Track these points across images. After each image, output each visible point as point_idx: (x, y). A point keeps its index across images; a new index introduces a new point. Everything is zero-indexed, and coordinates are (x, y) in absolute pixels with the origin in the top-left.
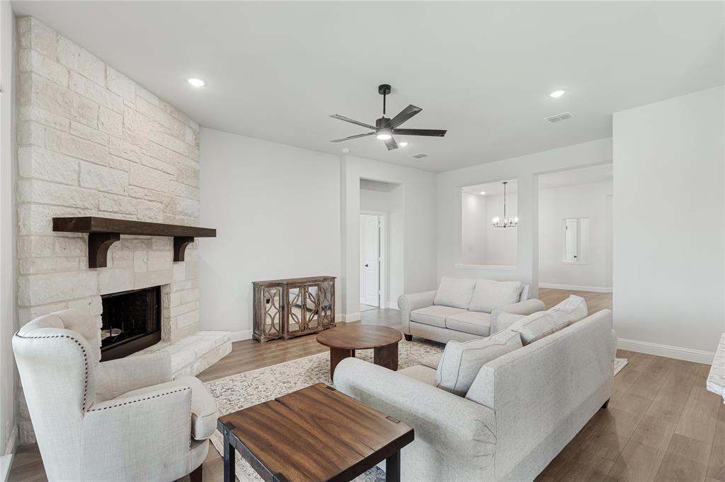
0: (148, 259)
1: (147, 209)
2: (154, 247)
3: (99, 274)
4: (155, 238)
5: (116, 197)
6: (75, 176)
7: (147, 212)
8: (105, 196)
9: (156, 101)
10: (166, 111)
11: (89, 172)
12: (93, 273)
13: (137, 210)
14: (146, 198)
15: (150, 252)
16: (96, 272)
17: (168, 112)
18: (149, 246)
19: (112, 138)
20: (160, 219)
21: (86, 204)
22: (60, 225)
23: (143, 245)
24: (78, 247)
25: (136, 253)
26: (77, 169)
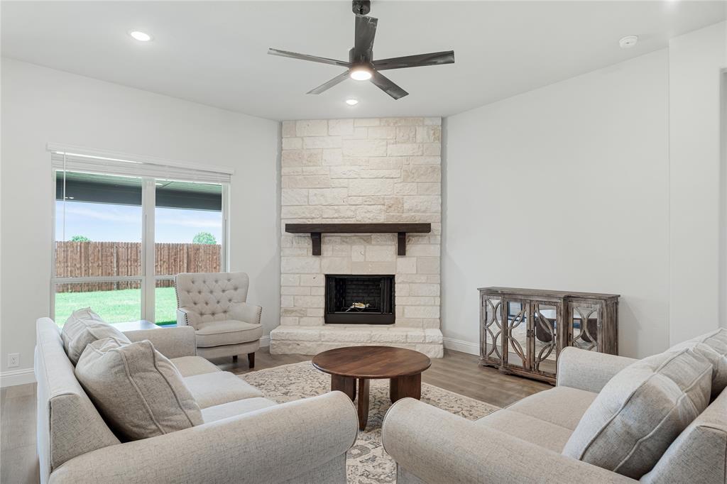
0: (365, 252)
1: (365, 212)
2: (373, 242)
3: (321, 260)
4: (374, 235)
5: (336, 207)
6: (306, 200)
7: (367, 215)
8: (327, 208)
9: (377, 122)
10: (388, 125)
11: (315, 195)
12: (316, 259)
13: (356, 214)
14: (366, 203)
15: (368, 247)
16: (318, 258)
17: (392, 124)
18: (368, 241)
19: (332, 168)
20: (382, 219)
21: (313, 215)
22: (291, 228)
23: (361, 240)
24: (306, 243)
25: (354, 247)
26: (307, 194)
